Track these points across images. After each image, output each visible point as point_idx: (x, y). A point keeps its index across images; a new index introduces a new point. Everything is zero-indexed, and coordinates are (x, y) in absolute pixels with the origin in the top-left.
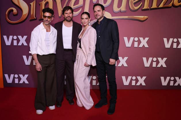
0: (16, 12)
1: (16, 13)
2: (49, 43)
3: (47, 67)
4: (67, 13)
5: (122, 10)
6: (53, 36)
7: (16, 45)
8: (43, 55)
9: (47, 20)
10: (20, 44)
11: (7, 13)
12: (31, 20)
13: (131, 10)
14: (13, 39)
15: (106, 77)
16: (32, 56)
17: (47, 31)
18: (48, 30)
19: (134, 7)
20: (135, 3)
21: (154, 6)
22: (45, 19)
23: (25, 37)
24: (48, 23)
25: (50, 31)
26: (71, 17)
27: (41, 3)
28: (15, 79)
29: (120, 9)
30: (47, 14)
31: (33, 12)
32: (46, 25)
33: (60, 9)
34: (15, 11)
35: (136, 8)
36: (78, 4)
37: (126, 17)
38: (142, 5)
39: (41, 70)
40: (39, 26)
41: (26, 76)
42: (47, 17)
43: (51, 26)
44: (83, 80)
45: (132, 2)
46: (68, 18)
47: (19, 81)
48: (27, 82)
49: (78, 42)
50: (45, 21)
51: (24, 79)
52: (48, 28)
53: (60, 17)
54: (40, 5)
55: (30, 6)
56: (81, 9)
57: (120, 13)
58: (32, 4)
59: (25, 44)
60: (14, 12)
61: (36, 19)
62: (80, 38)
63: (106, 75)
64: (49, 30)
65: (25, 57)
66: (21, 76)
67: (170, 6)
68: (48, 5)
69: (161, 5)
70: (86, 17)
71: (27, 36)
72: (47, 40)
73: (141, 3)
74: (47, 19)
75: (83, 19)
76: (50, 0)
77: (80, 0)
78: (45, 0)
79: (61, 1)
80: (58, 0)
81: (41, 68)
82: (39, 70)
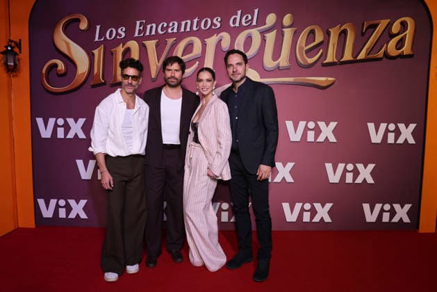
0: (63, 68)
1: (63, 72)
2: (131, 132)
3: (126, 182)
4: (170, 70)
5: (281, 65)
6: (140, 118)
7: (63, 137)
8: (118, 156)
9: (131, 84)
10: (70, 136)
11: (44, 71)
12: (94, 86)
13: (299, 65)
14: (56, 126)
15: (250, 204)
16: (95, 161)
17: (128, 107)
18: (130, 106)
19: (307, 58)
20: (307, 52)
21: (348, 56)
22: (126, 82)
23: (82, 121)
24: (131, 91)
25: (134, 108)
26: (177, 79)
27: (116, 51)
28: (60, 209)
29: (277, 62)
30: (131, 71)
31: (98, 69)
32: (128, 93)
33: (154, 64)
34: (61, 66)
35: (311, 61)
36: (191, 52)
37: (291, 79)
38: (322, 54)
39: (113, 186)
40: (112, 95)
41: (83, 202)
42: (130, 77)
43: (137, 97)
44: (202, 208)
45: (301, 48)
46: (170, 80)
47: (68, 213)
48: (83, 216)
49: (190, 130)
50: (125, 86)
51: (78, 209)
52: (130, 102)
53: (154, 80)
54: (112, 54)
55: (91, 57)
56: (197, 63)
57: (278, 71)
58: (96, 52)
59: (82, 135)
60: (59, 68)
61: (104, 84)
62: (194, 122)
63: (250, 199)
64: (132, 104)
65: (80, 163)
66: (72, 202)
67: (379, 57)
68: (130, 54)
69: (362, 56)
70: (208, 78)
71: (84, 119)
72: (127, 126)
73: (321, 50)
74: (130, 82)
75: (201, 80)
76: (133, 45)
77: (195, 45)
78: (124, 45)
79: (156, 47)
80: (151, 45)
81: (112, 183)
82: (107, 187)
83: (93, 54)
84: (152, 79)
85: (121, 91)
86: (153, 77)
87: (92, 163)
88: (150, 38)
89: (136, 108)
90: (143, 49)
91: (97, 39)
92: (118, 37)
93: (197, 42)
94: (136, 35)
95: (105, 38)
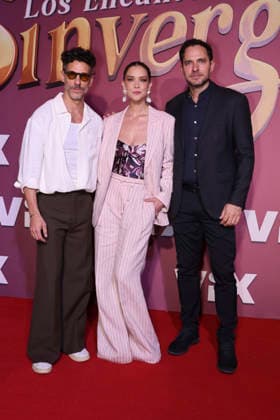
3: (66, 231)
8: (57, 193)
9: (79, 85)
12: (22, 87)
16: (21, 199)
17: (73, 121)
18: (76, 118)
22: (71, 82)
23: (3, 138)
24: (78, 96)
25: (81, 121)
27: (56, 33)
30: (79, 67)
31: (29, 61)
32: (73, 100)
33: (113, 55)
36: (171, 36)
39: (46, 236)
42: (78, 76)
43: (86, 105)
50: (71, 88)
52: (77, 111)
53: (111, 79)
54: (50, 38)
55: (19, 41)
58: (26, 35)
59: (3, 161)
61: (37, 84)
64: (79, 116)
68: (77, 39)
71: (7, 136)
72: (70, 147)
74: (78, 83)
76: (82, 24)
77: (176, 24)
78: (68, 23)
79: (117, 26)
80: (109, 24)
81: (45, 231)
82: (38, 236)
83: (22, 39)
84: (110, 77)
85: (63, 96)
86: (111, 74)
87: (16, 202)
88: (108, 13)
89: (84, 122)
90: (96, 29)
91: (27, 15)
92: (59, 12)
93: (180, 19)
94: (87, 8)
95: (40, 13)
